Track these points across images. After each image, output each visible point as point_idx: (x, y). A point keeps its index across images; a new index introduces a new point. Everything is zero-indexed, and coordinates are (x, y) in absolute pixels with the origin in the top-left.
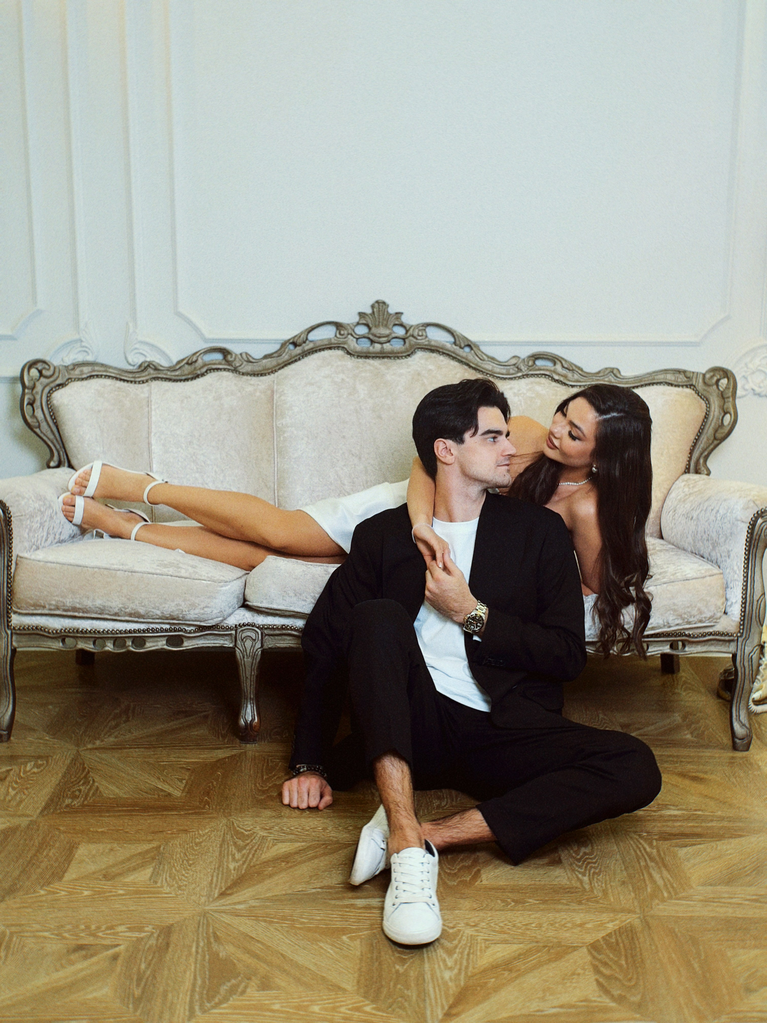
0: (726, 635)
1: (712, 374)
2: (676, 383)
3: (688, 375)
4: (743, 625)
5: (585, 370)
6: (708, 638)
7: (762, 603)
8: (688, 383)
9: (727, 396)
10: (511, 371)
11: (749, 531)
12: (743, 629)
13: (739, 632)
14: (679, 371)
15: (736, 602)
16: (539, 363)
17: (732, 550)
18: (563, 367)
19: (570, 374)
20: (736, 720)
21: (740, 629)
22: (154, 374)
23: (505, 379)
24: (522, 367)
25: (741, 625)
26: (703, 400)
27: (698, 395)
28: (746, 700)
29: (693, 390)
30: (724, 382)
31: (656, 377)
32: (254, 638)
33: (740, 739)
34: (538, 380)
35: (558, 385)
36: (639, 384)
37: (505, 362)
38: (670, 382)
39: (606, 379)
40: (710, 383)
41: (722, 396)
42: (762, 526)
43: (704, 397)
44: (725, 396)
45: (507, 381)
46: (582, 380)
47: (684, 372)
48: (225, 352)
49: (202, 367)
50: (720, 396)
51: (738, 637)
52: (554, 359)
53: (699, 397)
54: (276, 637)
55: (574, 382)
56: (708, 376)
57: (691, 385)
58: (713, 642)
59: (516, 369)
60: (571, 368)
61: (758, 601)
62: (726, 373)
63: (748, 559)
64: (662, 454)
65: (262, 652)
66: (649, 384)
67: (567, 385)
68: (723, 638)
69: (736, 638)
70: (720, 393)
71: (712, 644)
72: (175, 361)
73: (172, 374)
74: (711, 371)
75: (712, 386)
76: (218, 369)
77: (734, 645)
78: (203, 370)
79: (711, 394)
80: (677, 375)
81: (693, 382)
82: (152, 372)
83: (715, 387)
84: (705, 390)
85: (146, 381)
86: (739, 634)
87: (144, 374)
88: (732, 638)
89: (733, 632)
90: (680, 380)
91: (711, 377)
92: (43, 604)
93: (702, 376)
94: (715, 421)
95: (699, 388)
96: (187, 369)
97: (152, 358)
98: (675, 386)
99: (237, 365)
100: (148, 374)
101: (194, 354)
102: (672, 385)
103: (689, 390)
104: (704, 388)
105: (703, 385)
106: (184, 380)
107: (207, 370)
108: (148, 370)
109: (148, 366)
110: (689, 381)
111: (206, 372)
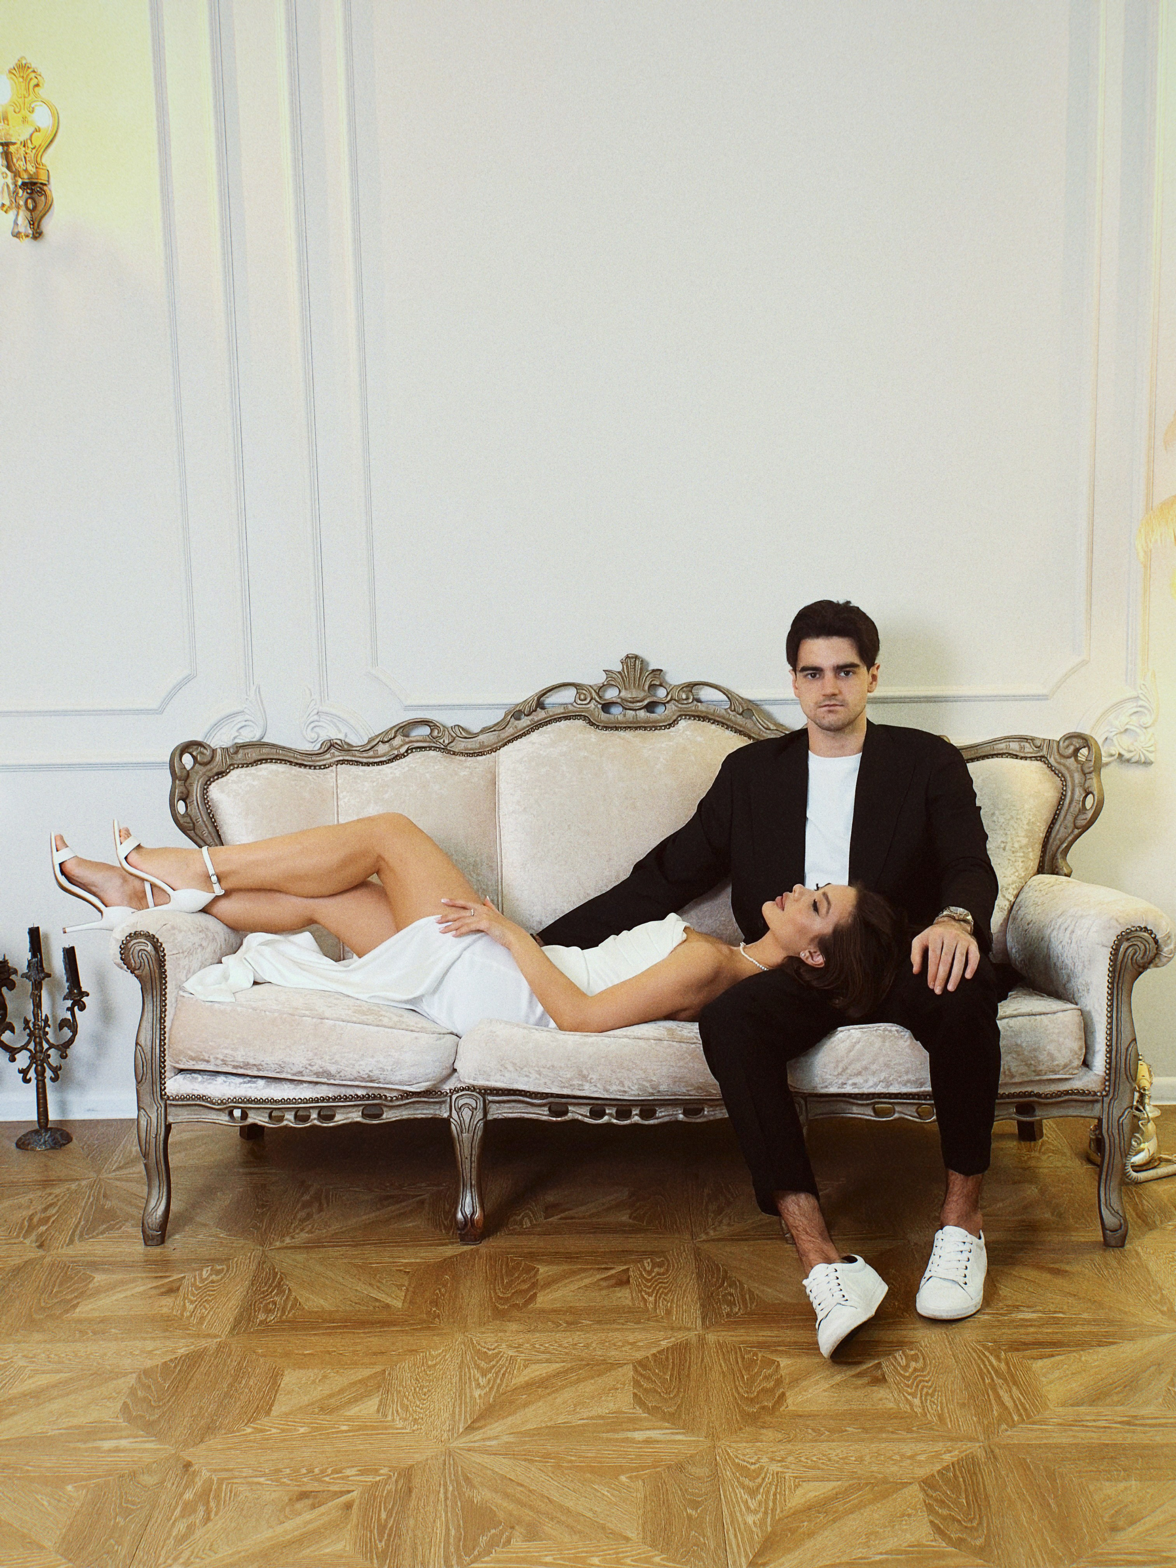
0: (1087, 1095)
1: (1067, 742)
2: (1022, 755)
3: (1037, 743)
4: (1110, 1080)
6: (1066, 1098)
7: (1133, 1052)
8: (1038, 755)
9: (1089, 770)
12: (1109, 1086)
13: (1104, 1089)
14: (1024, 739)
15: (1099, 1051)
17: (1092, 983)
20: (1107, 1206)
21: (1106, 1086)
22: (340, 756)
25: (1106, 1081)
26: (1058, 776)
27: (1051, 770)
28: (1121, 1165)
29: (1045, 763)
30: (1084, 752)
31: (996, 746)
33: (1111, 1231)
36: (976, 756)
38: (1015, 753)
40: (1066, 753)
41: (1083, 770)
42: (1128, 951)
43: (1059, 772)
44: (1087, 771)
47: (1032, 740)
48: (431, 725)
49: (401, 746)
50: (1080, 770)
51: (1103, 1096)
53: (1052, 773)
54: (502, 1105)
56: (1062, 745)
57: (1042, 757)
58: (1070, 1104)
61: (1127, 1049)
62: (1087, 743)
65: (487, 1123)
66: (988, 757)
68: (1084, 1098)
69: (1101, 1098)
70: (1080, 767)
73: (365, 755)
74: (1066, 739)
75: (1069, 757)
76: (421, 748)
77: (1098, 1106)
78: (403, 750)
79: (1068, 768)
80: (1022, 744)
81: (1044, 753)
82: (337, 753)
83: (1073, 759)
84: (1059, 763)
85: (330, 766)
86: (1104, 1093)
87: (328, 756)
88: (1096, 1097)
89: (1096, 1090)
90: (1027, 750)
91: (1068, 746)
92: (207, 1058)
93: (1055, 745)
94: (1074, 804)
95: (1052, 761)
96: (382, 749)
97: (335, 735)
98: (1022, 758)
99: (447, 742)
100: (333, 756)
101: (391, 729)
102: (1016, 757)
103: (1039, 764)
104: (1059, 760)
105: (1057, 757)
106: (378, 763)
107: (408, 749)
108: (333, 751)
109: (332, 745)
110: (1039, 752)
111: (407, 751)
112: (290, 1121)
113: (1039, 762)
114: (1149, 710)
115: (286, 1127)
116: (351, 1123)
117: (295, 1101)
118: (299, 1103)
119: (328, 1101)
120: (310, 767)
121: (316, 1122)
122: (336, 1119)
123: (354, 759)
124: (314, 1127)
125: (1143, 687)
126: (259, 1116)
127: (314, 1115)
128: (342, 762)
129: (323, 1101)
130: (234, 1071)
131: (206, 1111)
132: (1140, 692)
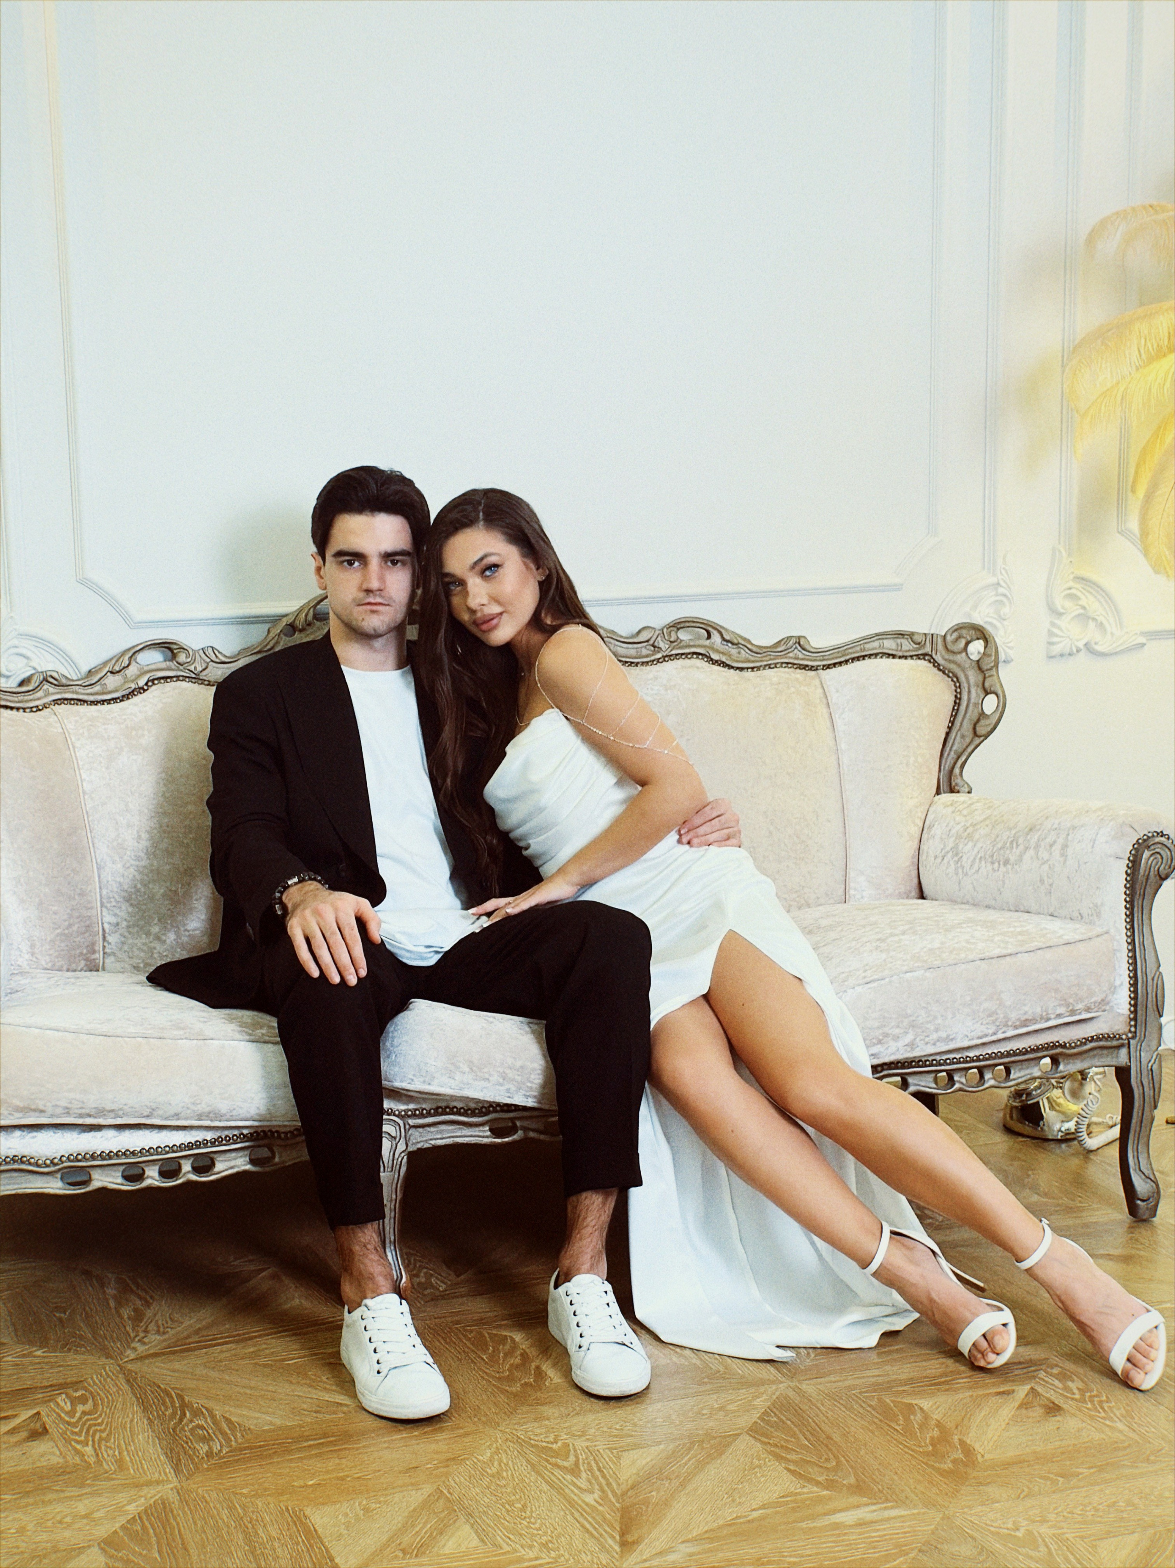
0: (1112, 1039)
1: (955, 635)
2: (901, 654)
3: (917, 638)
4: (1135, 1019)
5: (753, 642)
6: (1090, 1046)
7: (1160, 982)
8: (920, 652)
9: (989, 667)
10: (644, 652)
11: (1129, 871)
12: (1135, 1026)
13: (1130, 1031)
14: (901, 635)
15: (1122, 984)
16: (683, 635)
17: (1102, 904)
18: (724, 639)
19: (734, 651)
20: (1135, 1170)
21: (1131, 1026)
22: (56, 694)
23: (637, 664)
24: (662, 645)
25: (1131, 1020)
26: (949, 676)
27: (939, 670)
28: (1145, 1139)
29: (930, 662)
30: (977, 648)
31: (867, 646)
32: (394, 1134)
33: (1143, 1201)
34: (687, 662)
35: (720, 669)
36: (842, 659)
37: (633, 637)
38: (890, 652)
39: (791, 655)
40: (955, 648)
41: (980, 668)
42: (1150, 862)
43: (949, 671)
44: (985, 668)
45: (639, 667)
46: (752, 658)
47: (911, 635)
48: (170, 649)
49: (139, 676)
50: (976, 668)
51: (1128, 1039)
52: (708, 629)
53: (941, 673)
54: (428, 1129)
55: (742, 662)
56: (949, 638)
57: (925, 655)
58: (1095, 1052)
59: (652, 648)
60: (736, 641)
61: (1153, 979)
62: (981, 633)
63: (1132, 914)
64: (907, 765)
65: (411, 1155)
66: (858, 658)
67: (732, 667)
68: (1108, 1044)
69: (1126, 1042)
70: (973, 664)
71: (1094, 1056)
72: (85, 669)
73: (90, 691)
74: (955, 630)
75: (960, 653)
76: (165, 678)
77: (1124, 1052)
78: (142, 682)
79: (959, 665)
80: (899, 641)
81: (928, 649)
82: (52, 690)
83: (964, 654)
84: (950, 661)
85: (45, 707)
86: (1130, 1035)
87: (40, 694)
88: (1121, 1041)
89: (1120, 1032)
90: (904, 648)
91: (957, 640)
92: (41, 1107)
93: (940, 640)
94: (971, 707)
95: (938, 658)
96: (112, 682)
97: (47, 663)
98: (900, 657)
99: (199, 669)
100: (47, 694)
101: (123, 654)
102: (894, 656)
103: (923, 664)
104: (947, 657)
105: (944, 652)
106: (108, 702)
107: (148, 681)
108: (45, 687)
109: (47, 679)
110: (919, 649)
111: (146, 684)
112: (152, 1178)
113: (923, 661)
114: (1009, 599)
115: (150, 1189)
116: (238, 1173)
117: (157, 1150)
118: (167, 1153)
119: (206, 1145)
120: (18, 709)
121: (194, 1177)
122: (216, 1169)
123: (75, 696)
124: (189, 1183)
125: (1003, 572)
126: (107, 1176)
127: (186, 1166)
128: (56, 702)
129: (198, 1147)
130: (80, 1121)
131: (30, 1177)
132: (1000, 577)
